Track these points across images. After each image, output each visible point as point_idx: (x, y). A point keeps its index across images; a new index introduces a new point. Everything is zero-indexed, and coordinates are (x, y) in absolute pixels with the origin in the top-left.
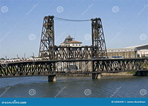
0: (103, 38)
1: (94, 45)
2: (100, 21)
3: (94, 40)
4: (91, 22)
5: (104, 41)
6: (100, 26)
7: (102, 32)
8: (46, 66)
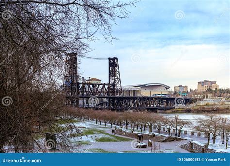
0: (119, 77)
1: (111, 83)
2: (117, 60)
3: (111, 78)
4: (108, 61)
5: (120, 80)
6: (117, 65)
7: (118, 70)
8: (69, 102)
